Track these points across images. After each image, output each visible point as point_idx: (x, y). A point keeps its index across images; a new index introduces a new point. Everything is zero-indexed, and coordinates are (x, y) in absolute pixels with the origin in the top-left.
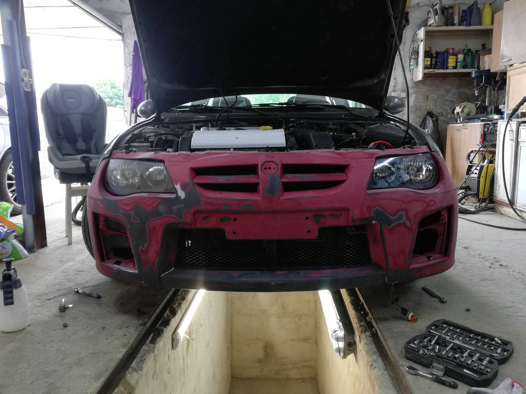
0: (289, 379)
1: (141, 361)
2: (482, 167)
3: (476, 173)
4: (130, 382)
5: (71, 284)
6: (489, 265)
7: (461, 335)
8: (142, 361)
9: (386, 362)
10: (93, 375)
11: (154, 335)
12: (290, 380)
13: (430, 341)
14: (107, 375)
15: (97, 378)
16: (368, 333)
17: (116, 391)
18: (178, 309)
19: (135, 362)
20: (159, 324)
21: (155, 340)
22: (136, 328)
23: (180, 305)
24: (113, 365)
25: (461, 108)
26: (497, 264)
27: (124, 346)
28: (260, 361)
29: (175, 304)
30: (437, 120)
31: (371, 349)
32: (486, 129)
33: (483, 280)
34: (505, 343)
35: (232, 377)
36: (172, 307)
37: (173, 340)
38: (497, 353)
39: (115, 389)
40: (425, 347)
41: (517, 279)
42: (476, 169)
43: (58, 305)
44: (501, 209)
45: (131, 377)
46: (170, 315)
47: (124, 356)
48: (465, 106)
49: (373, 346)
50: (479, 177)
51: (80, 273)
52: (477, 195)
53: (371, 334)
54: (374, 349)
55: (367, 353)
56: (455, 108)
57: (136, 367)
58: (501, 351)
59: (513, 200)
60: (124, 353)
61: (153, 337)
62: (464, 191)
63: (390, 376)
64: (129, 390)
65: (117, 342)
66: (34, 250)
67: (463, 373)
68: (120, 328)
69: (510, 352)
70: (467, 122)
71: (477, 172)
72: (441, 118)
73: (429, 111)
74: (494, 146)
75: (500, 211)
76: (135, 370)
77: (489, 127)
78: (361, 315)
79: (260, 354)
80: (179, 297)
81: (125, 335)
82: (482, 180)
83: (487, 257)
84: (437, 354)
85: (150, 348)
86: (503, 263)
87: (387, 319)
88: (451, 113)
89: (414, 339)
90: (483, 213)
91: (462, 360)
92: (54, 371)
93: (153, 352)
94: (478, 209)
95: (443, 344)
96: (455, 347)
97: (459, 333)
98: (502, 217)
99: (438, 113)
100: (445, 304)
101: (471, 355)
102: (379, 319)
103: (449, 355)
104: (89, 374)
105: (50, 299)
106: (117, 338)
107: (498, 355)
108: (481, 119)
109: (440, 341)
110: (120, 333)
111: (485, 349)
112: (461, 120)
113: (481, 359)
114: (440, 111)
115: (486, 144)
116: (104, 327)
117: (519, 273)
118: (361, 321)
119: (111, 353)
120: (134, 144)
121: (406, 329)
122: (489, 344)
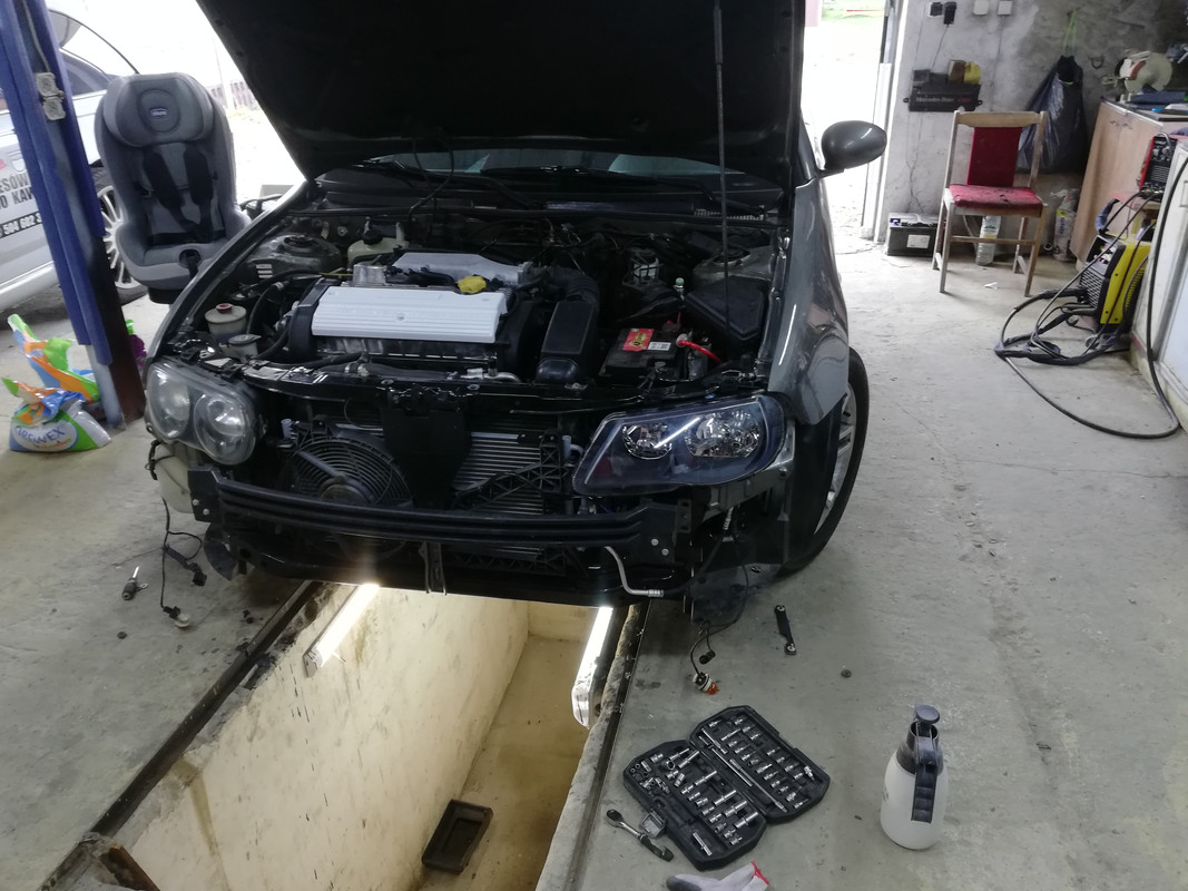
1: (220, 723)
2: (1121, 251)
3: (1106, 262)
4: (192, 763)
7: (754, 748)
9: (597, 783)
10: (129, 754)
11: (260, 666)
13: (683, 757)
14: (149, 756)
15: (132, 761)
17: (160, 783)
18: (322, 606)
19: (206, 727)
20: (275, 642)
21: (259, 677)
23: (330, 594)
24: (165, 735)
25: (1135, 65)
26: (987, 547)
27: (196, 695)
29: (318, 595)
32: (1156, 151)
33: (916, 597)
34: (821, 778)
35: (530, 634)
36: (313, 602)
38: (784, 802)
40: (664, 771)
41: (993, 600)
42: (1108, 252)
43: (125, 582)
44: (1138, 358)
45: (194, 755)
46: (304, 620)
47: (188, 717)
48: (1145, 62)
49: (599, 743)
50: (1108, 275)
52: (1097, 315)
53: (614, 713)
54: (597, 751)
57: (206, 736)
58: (796, 797)
59: (1157, 352)
60: (190, 710)
61: (256, 672)
62: (1074, 299)
64: (189, 777)
65: (188, 686)
66: (122, 427)
67: (688, 840)
68: (203, 653)
69: (812, 801)
70: (1135, 110)
71: (1108, 257)
72: (1097, 73)
73: (1066, 56)
75: (1137, 363)
76: (204, 741)
77: (1164, 146)
78: (626, 664)
81: (205, 670)
82: (1114, 282)
83: (983, 525)
84: (675, 791)
85: (241, 696)
86: (1000, 550)
87: (655, 685)
88: (1114, 70)
89: (655, 752)
90: (1095, 363)
91: (705, 812)
92: (80, 736)
93: (247, 703)
94: (1090, 351)
95: (703, 768)
96: (718, 778)
97: (753, 742)
98: (1129, 382)
99: (1092, 60)
100: (790, 658)
101: (732, 801)
102: (640, 684)
103: (691, 798)
104: (125, 750)
105: (116, 565)
106: (191, 676)
107: (782, 807)
108: (1169, 107)
109: (701, 761)
110: (199, 663)
111: (770, 789)
112: (1129, 100)
113: (742, 814)
114: (1097, 54)
115: (1148, 190)
116: (180, 647)
117: (1010, 584)
118: (618, 676)
119: (172, 708)
120: (213, 316)
121: (671, 716)
122: (787, 779)
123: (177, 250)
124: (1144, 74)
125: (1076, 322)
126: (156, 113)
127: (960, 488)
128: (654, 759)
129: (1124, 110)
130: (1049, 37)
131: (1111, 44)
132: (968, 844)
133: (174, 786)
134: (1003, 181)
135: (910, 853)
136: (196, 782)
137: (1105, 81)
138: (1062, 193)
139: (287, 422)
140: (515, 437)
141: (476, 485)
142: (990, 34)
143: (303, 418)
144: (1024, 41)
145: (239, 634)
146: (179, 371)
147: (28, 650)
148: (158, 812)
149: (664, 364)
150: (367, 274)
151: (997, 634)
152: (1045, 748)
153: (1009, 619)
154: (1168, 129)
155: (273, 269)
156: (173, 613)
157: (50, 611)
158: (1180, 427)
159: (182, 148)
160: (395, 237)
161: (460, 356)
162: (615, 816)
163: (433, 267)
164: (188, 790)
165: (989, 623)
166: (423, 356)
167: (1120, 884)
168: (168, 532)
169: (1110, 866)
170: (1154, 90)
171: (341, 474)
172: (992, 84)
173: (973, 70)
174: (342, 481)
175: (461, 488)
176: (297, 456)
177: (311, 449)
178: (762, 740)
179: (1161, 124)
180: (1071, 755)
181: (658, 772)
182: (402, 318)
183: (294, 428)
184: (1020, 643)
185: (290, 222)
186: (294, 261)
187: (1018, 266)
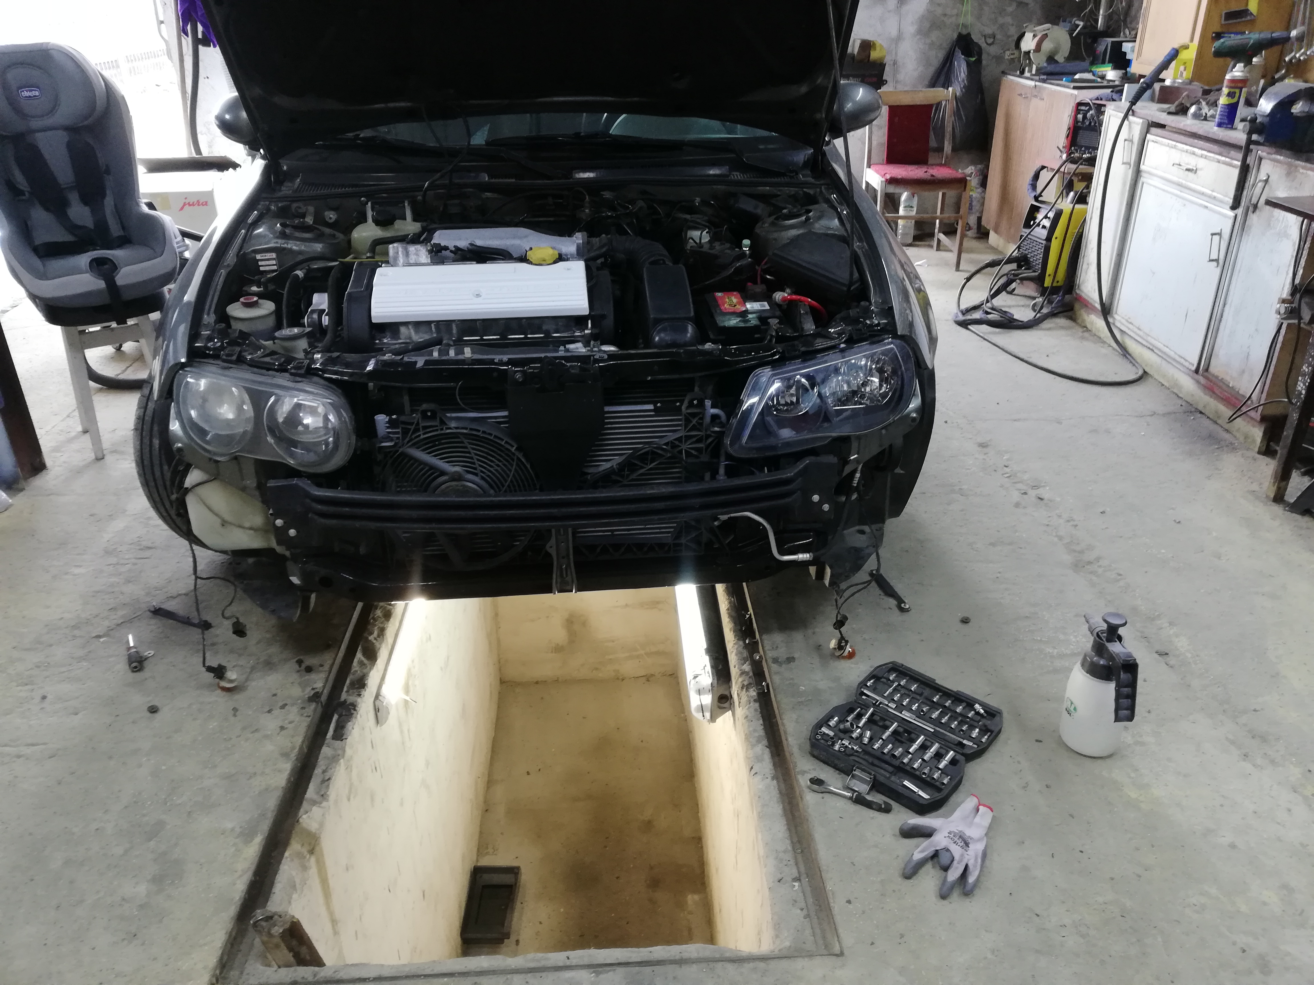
0: (620, 679)
1: (323, 781)
2: (1059, 214)
3: (1044, 227)
4: (310, 828)
5: (134, 591)
6: (1015, 496)
7: (918, 697)
8: (326, 781)
9: (777, 759)
10: (238, 829)
11: (340, 716)
12: (623, 680)
13: (859, 717)
14: (265, 827)
15: (247, 835)
16: (753, 693)
17: (287, 854)
18: (380, 644)
19: (311, 786)
20: (345, 689)
21: (343, 727)
22: (303, 708)
23: (382, 631)
24: (272, 803)
25: (1037, 39)
26: (1033, 493)
27: (285, 755)
28: (558, 649)
29: (371, 633)
30: (979, 61)
31: (755, 731)
32: (1080, 117)
33: (992, 544)
34: (992, 714)
35: (502, 682)
36: (367, 639)
37: (377, 710)
38: (970, 739)
39: (284, 852)
40: (847, 732)
41: (1060, 538)
42: (1046, 217)
43: (123, 652)
44: (1085, 316)
45: (309, 817)
46: (365, 661)
47: (289, 780)
48: (1046, 36)
49: (758, 724)
50: (1049, 239)
51: (147, 553)
52: (1039, 280)
53: (759, 694)
54: (761, 732)
55: (747, 737)
56: (1023, 35)
57: (315, 797)
58: (979, 733)
59: (1111, 303)
60: (288, 772)
61: (338, 722)
62: (1014, 266)
63: (780, 793)
64: (310, 844)
65: (269, 747)
66: (20, 486)
67: (901, 790)
68: (269, 711)
69: (994, 734)
70: (1044, 81)
71: (1047, 223)
72: (990, 51)
73: (964, 32)
74: (1092, 162)
75: (1084, 321)
76: (314, 803)
77: (1088, 111)
78: (746, 646)
79: (560, 635)
80: (379, 613)
81: (282, 728)
82: (1055, 245)
83: (1018, 475)
84: (867, 751)
85: (335, 750)
86: (1045, 493)
87: (790, 660)
88: (1013, 45)
89: (830, 717)
90: (1047, 324)
91: (906, 761)
92: (160, 824)
93: (343, 757)
94: (1038, 315)
95: (881, 724)
96: (901, 730)
97: (914, 692)
98: (1083, 338)
99: (985, 36)
100: (906, 614)
101: (924, 747)
102: (775, 661)
103: (886, 751)
104: (229, 825)
105: (99, 637)
106: (266, 737)
107: (971, 744)
108: (1077, 77)
109: (876, 718)
110: (271, 723)
111: (952, 731)
112: (1034, 72)
113: (939, 756)
114: (988, 31)
115: (1077, 155)
116: (235, 710)
117: (1068, 521)
118: (744, 660)
119: (263, 773)
120: (236, 310)
121: (823, 684)
122: (963, 717)
123: (84, 260)
124: (1047, 46)
125: (1014, 290)
126: (26, 94)
127: (983, 445)
128: (832, 723)
129: (1032, 83)
130: (945, 15)
131: (1001, 20)
132: (1142, 744)
133: (300, 856)
134: (920, 160)
135: (1099, 761)
136: (317, 849)
137: (1007, 55)
138: (970, 169)
139: (381, 419)
140: (651, 407)
141: (605, 466)
142: (889, 12)
143: (400, 412)
144: (922, 19)
145: (303, 685)
146: (227, 372)
147: (33, 745)
148: (293, 887)
149: (777, 321)
150: (407, 254)
151: (1078, 566)
152: (1164, 654)
153: (1081, 552)
154: (1087, 96)
155: (278, 258)
156: (219, 672)
157: (38, 699)
158: (1145, 372)
159: (62, 137)
160: (404, 218)
161: (548, 334)
162: (817, 782)
163: (479, 243)
164: (313, 859)
165: (1067, 558)
166: (504, 337)
167: (1278, 751)
168: (197, 578)
169: (1264, 739)
170: (1057, 62)
171: (457, 469)
172: (895, 63)
173: (878, 49)
174: (457, 477)
175: (591, 470)
176: (402, 453)
177: (417, 445)
178: (920, 691)
179: (1075, 92)
180: (1189, 655)
181: (842, 735)
182: (478, 295)
183: (392, 424)
184: (1100, 571)
185: (268, 209)
186: (303, 248)
187: (939, 241)
